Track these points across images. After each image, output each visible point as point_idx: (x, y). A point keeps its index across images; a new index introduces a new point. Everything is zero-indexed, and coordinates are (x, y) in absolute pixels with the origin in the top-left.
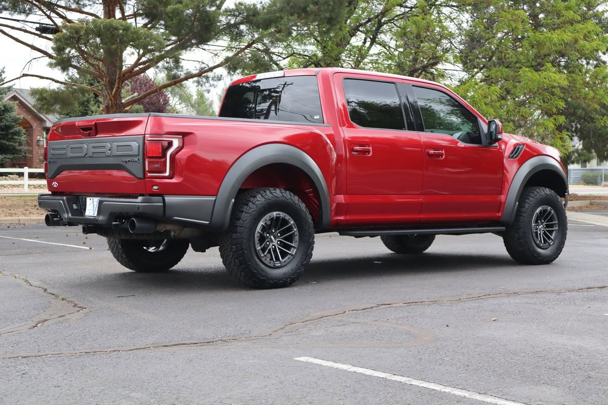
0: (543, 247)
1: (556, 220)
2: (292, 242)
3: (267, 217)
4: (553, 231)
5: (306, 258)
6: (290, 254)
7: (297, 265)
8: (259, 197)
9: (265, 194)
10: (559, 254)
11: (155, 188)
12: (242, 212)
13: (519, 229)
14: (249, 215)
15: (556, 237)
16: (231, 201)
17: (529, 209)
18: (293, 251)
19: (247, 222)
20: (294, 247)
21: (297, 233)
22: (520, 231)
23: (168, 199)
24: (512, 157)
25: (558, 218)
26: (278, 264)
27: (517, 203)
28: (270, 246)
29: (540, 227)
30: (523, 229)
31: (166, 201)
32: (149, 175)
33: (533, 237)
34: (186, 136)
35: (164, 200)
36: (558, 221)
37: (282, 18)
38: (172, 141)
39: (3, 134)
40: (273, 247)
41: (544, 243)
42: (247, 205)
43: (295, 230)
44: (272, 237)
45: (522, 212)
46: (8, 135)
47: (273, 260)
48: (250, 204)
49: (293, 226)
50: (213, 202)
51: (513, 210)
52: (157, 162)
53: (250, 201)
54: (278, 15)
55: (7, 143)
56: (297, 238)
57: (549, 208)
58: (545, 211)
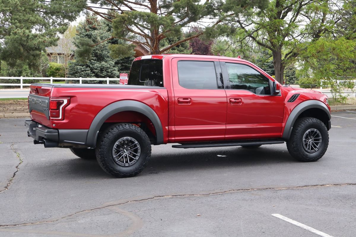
0: (310, 152)
1: (321, 136)
2: (137, 153)
3: (120, 140)
4: (318, 143)
5: (145, 161)
6: (134, 159)
7: (139, 165)
8: (115, 129)
9: (119, 128)
10: (322, 156)
11: (54, 125)
12: (105, 137)
13: (294, 142)
14: (108, 139)
15: (320, 147)
16: (97, 131)
17: (300, 131)
18: (137, 158)
19: (106, 143)
20: (137, 156)
21: (139, 148)
22: (294, 143)
23: (60, 131)
24: (290, 102)
25: (322, 136)
26: (127, 165)
27: (292, 128)
28: (124, 155)
29: (310, 141)
30: (296, 142)
31: (59, 132)
32: (51, 118)
33: (303, 146)
34: (72, 98)
35: (58, 131)
36: (322, 137)
37: (233, 7)
38: (63, 101)
39: (126, 61)
40: (126, 155)
41: (311, 150)
42: (108, 134)
43: (138, 146)
44: (125, 150)
45: (296, 132)
46: (128, 61)
47: (124, 162)
48: (109, 133)
49: (137, 144)
50: (87, 133)
51: (289, 131)
52: (54, 112)
53: (110, 132)
54: (231, 5)
55: (128, 65)
56: (139, 151)
57: (315, 130)
58: (312, 132)
